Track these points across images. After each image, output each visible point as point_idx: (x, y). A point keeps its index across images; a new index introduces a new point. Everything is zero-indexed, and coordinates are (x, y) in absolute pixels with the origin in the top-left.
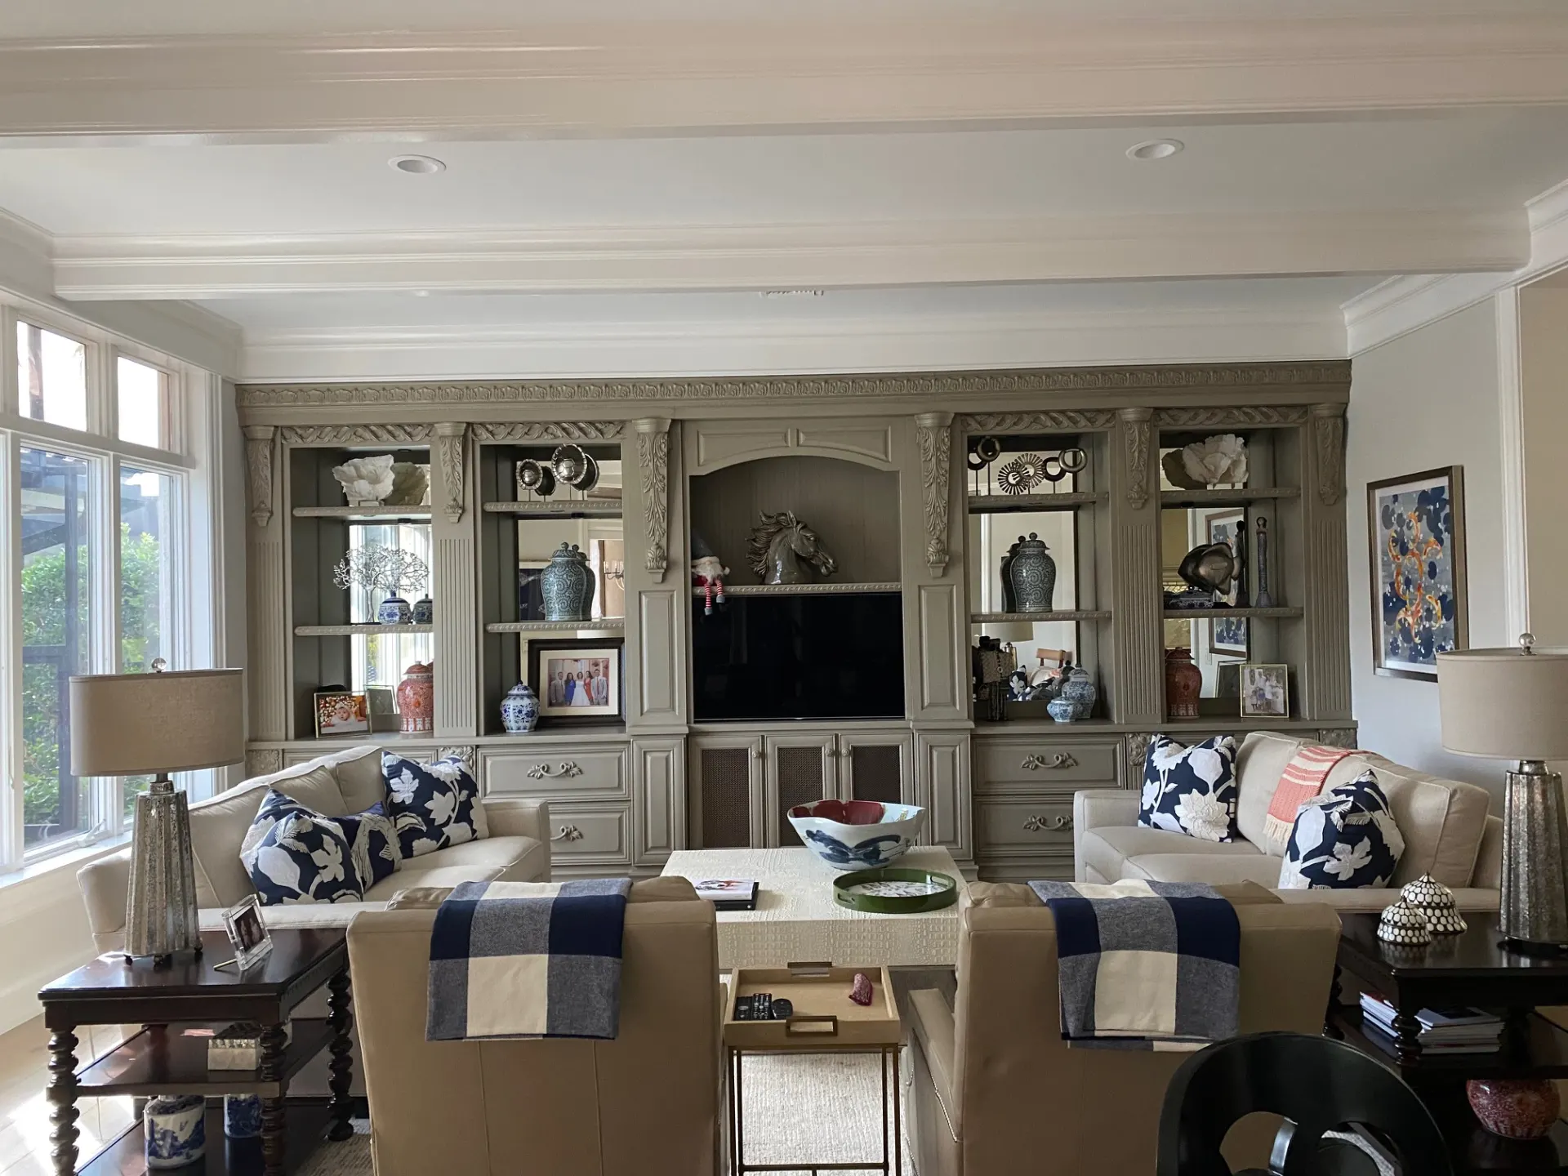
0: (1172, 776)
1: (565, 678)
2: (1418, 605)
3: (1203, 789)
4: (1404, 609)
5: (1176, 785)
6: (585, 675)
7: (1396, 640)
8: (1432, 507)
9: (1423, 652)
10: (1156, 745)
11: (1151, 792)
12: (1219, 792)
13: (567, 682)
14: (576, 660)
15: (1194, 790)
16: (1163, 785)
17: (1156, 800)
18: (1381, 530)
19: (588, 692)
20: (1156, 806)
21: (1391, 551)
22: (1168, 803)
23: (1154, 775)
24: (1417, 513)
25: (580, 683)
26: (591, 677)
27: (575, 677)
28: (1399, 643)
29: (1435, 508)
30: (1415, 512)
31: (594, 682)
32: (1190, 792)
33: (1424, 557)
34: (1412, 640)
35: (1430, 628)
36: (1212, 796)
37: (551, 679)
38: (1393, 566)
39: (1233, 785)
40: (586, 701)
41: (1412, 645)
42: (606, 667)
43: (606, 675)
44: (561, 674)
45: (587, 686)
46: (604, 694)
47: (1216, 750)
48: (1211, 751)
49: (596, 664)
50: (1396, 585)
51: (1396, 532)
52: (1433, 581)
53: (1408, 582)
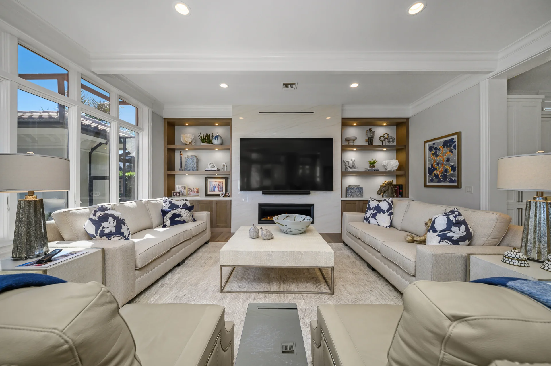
0: (375, 209)
1: (213, 186)
2: (442, 169)
3: (384, 212)
4: (436, 170)
5: (376, 211)
6: (218, 185)
7: (433, 178)
8: (449, 144)
9: (443, 180)
10: (370, 201)
11: (369, 214)
12: (389, 213)
13: (214, 186)
14: (216, 182)
15: (381, 212)
16: (373, 211)
17: (371, 215)
18: (428, 152)
19: (218, 189)
20: (371, 216)
21: (432, 157)
22: (374, 216)
23: (370, 208)
24: (443, 146)
25: (216, 187)
26: (219, 185)
27: (216, 186)
28: (434, 179)
29: (450, 144)
30: (442, 146)
31: (220, 186)
32: (380, 213)
33: (445, 157)
34: (439, 177)
35: (446, 174)
36: (386, 214)
37: (210, 186)
38: (432, 160)
39: (392, 211)
40: (218, 191)
41: (439, 179)
42: (222, 183)
43: (222, 185)
44: (212, 184)
45: (218, 187)
46: (222, 189)
47: (387, 202)
48: (386, 202)
49: (220, 183)
50: (433, 165)
51: (434, 152)
52: (448, 162)
53: (438, 164)
